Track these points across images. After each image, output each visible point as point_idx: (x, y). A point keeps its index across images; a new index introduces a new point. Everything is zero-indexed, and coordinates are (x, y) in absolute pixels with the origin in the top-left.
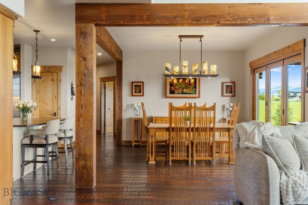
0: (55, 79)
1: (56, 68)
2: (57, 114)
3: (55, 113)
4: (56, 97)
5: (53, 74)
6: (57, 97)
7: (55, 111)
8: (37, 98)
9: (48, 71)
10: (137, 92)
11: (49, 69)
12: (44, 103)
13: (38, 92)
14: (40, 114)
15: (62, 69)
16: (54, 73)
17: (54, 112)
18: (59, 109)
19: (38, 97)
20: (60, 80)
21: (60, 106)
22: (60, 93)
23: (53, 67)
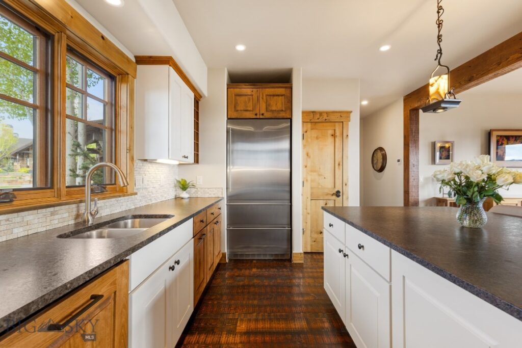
0: (338, 133)
1: (340, 114)
2: (341, 194)
3: (338, 192)
4: (339, 165)
5: (335, 126)
6: (341, 164)
7: (339, 188)
8: (306, 167)
9: (326, 120)
10: (443, 157)
11: (327, 116)
12: (320, 175)
13: (308, 155)
14: (311, 195)
15: (350, 117)
16: (337, 124)
17: (336, 190)
18: (346, 185)
19: (309, 165)
20: (347, 136)
21: (348, 179)
22: (347, 157)
23: (335, 114)
